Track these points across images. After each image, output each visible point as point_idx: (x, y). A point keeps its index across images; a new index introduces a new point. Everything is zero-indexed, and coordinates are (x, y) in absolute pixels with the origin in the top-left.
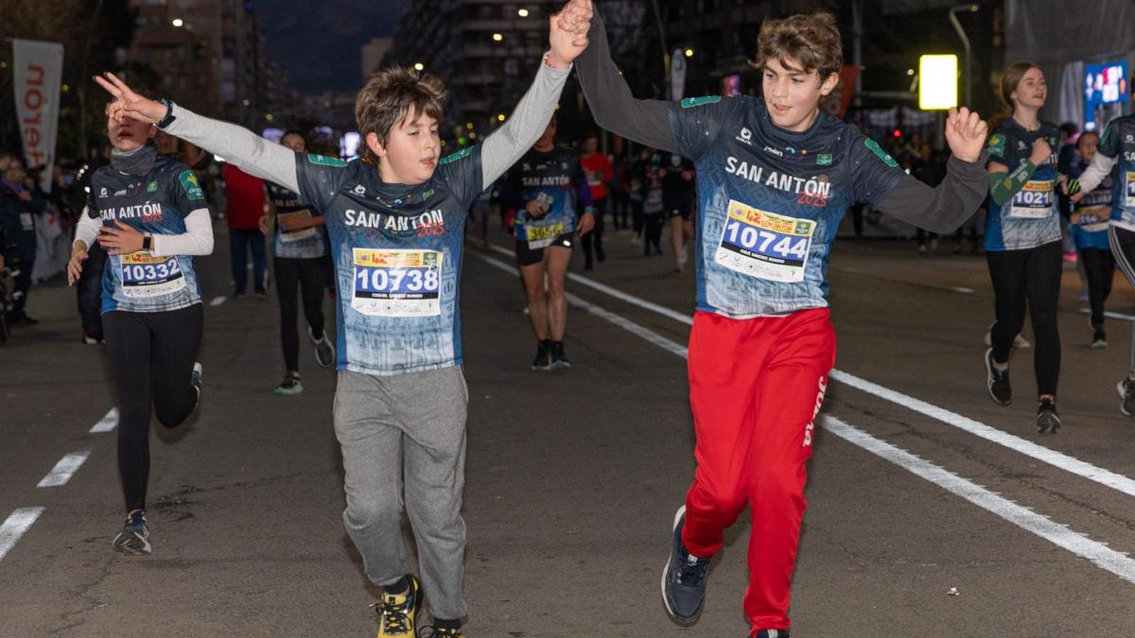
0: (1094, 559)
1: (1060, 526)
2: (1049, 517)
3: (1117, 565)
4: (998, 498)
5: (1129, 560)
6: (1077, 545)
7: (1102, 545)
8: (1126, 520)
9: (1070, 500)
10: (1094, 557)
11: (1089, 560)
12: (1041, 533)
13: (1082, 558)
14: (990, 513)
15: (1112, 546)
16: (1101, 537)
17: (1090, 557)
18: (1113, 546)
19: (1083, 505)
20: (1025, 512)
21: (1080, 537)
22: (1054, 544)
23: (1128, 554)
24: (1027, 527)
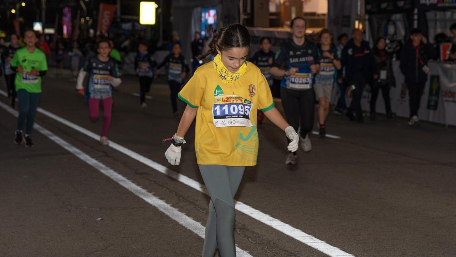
1: (150, 194)
2: (147, 190)
3: (166, 209)
4: (130, 183)
5: (171, 208)
6: (154, 201)
7: (163, 201)
8: (175, 192)
10: (159, 206)
12: (142, 197)
13: (154, 206)
14: (125, 189)
17: (157, 206)
18: (167, 202)
19: (161, 185)
20: (139, 188)
21: (156, 198)
22: (145, 201)
23: (171, 205)
24: (137, 194)
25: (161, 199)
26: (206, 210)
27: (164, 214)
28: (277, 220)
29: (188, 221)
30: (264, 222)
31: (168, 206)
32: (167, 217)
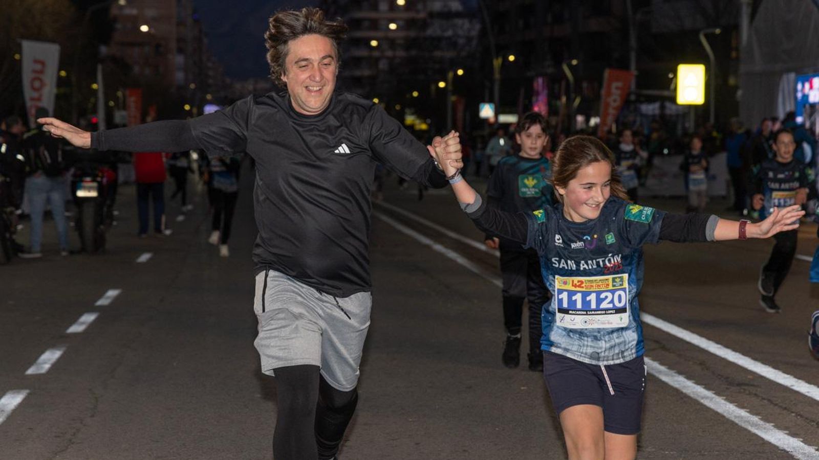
0: (792, 452)
1: (768, 424)
2: (759, 417)
3: (808, 456)
4: (723, 401)
6: (780, 440)
7: (798, 440)
8: (817, 421)
9: (776, 405)
10: (792, 450)
11: (788, 452)
12: (754, 430)
13: (782, 450)
14: (717, 413)
15: (805, 442)
16: (797, 434)
17: (788, 450)
19: (785, 409)
20: (743, 413)
21: (782, 433)
22: (762, 439)
23: (817, 448)
24: (743, 425)
25: (794, 435)
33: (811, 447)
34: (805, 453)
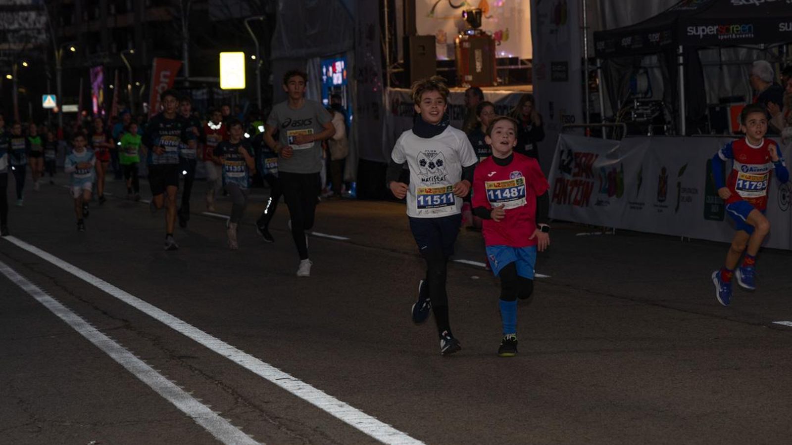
0: (196, 418)
1: (186, 393)
2: (182, 387)
3: (208, 421)
4: (157, 374)
5: (219, 417)
6: (190, 407)
7: (207, 407)
8: (233, 388)
9: (204, 375)
10: (197, 416)
11: (192, 418)
12: (172, 400)
13: (188, 417)
14: (146, 386)
15: (211, 408)
16: (209, 401)
17: (193, 416)
18: (213, 408)
19: (211, 378)
20: (170, 384)
21: (196, 401)
22: (175, 407)
23: (220, 413)
24: (164, 396)
25: (205, 402)
26: (278, 420)
27: (203, 429)
28: (402, 433)
29: (243, 440)
30: (377, 437)
31: (214, 415)
32: (209, 435)
33: (215, 413)
34: (207, 419)
